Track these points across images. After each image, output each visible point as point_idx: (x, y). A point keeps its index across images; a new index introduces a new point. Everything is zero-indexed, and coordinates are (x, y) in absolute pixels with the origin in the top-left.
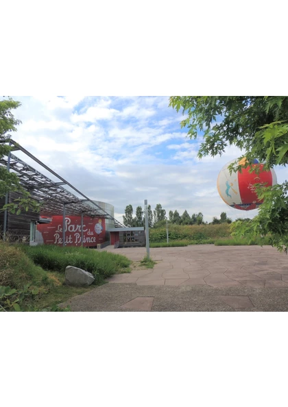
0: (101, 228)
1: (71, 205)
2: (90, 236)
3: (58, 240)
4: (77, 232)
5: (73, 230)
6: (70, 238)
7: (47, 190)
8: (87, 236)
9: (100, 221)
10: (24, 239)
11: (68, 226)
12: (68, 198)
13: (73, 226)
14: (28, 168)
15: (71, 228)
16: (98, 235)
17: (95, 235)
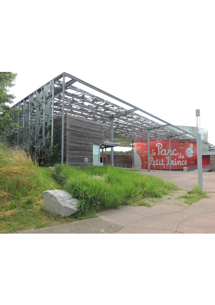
0: (192, 152)
1: (155, 131)
2: (181, 160)
3: (152, 162)
4: (169, 155)
5: (165, 154)
6: (162, 161)
7: (126, 118)
8: (178, 159)
9: (191, 145)
10: (86, 159)
11: (160, 150)
12: (148, 125)
13: (165, 150)
14: (96, 99)
15: (163, 152)
16: (190, 159)
17: (186, 158)
